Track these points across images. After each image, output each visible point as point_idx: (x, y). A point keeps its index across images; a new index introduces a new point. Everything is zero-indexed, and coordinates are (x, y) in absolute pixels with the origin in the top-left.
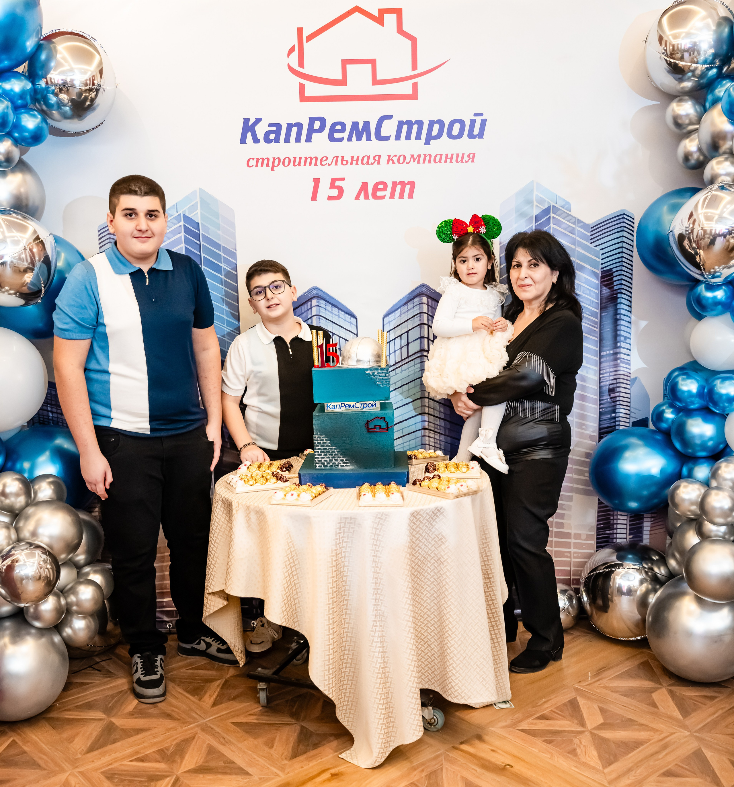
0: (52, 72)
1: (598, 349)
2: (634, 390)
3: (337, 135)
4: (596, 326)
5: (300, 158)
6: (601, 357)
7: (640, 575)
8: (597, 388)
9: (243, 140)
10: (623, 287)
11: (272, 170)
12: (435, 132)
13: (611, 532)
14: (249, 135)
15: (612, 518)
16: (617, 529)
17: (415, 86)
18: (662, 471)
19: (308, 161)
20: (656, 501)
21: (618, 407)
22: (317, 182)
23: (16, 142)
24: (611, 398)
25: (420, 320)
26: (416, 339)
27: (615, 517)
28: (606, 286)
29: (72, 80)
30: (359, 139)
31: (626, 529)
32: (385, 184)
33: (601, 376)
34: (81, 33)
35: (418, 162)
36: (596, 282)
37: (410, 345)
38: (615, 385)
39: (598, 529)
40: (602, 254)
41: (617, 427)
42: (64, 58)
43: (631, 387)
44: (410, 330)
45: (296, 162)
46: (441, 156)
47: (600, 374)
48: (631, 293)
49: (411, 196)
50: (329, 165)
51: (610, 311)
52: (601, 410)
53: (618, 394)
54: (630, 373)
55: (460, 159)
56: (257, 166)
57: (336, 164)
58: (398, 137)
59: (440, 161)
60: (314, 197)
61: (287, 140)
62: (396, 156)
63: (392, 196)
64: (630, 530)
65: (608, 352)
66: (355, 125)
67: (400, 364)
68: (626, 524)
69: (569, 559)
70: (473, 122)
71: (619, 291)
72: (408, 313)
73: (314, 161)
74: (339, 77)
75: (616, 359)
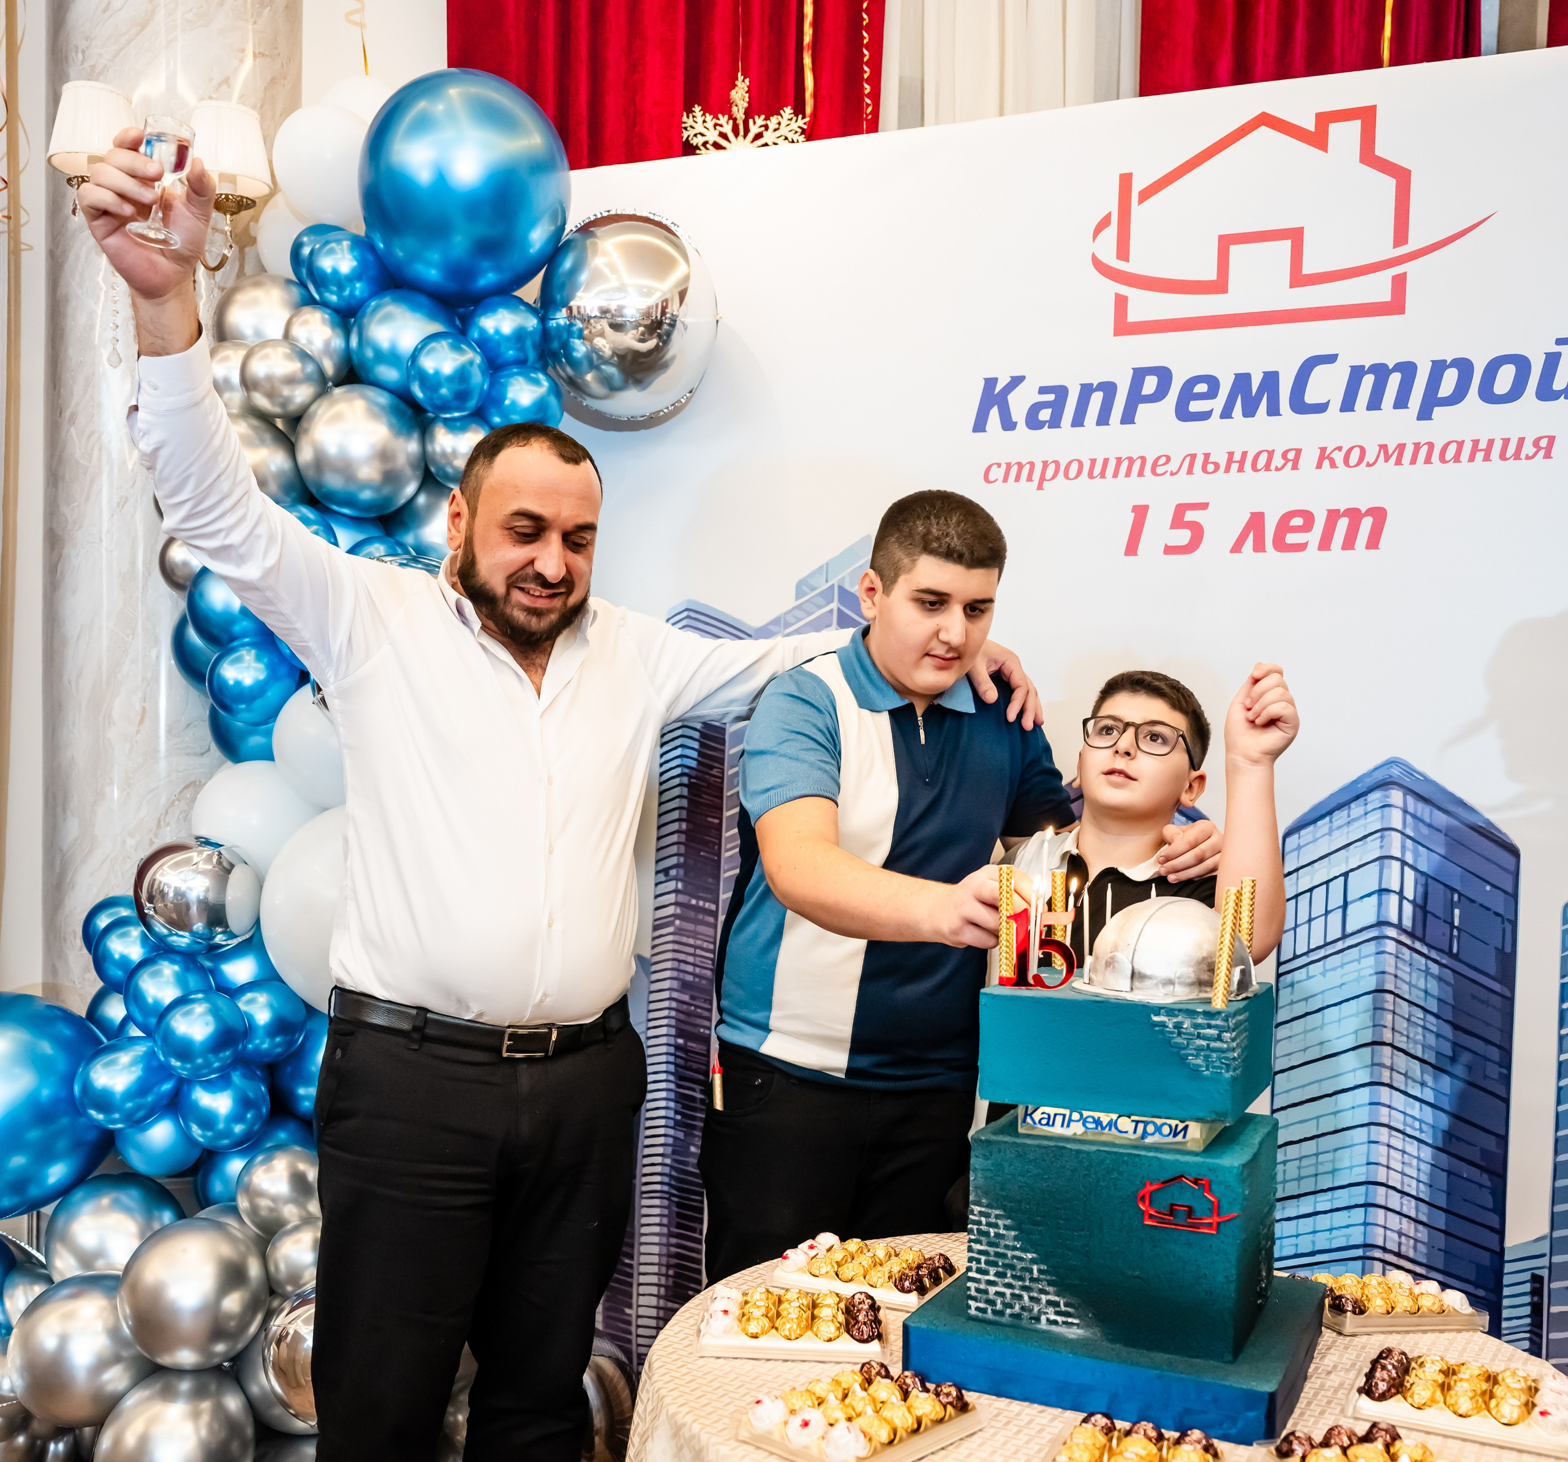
0: (579, 294)
3: (1195, 406)
5: (1105, 460)
9: (980, 426)
11: (1040, 487)
12: (1446, 388)
14: (994, 413)
17: (1399, 283)
19: (1125, 465)
22: (1141, 512)
25: (1381, 847)
26: (1369, 895)
29: (620, 308)
30: (1249, 411)
32: (1308, 516)
34: (652, 217)
35: (1399, 462)
37: (1350, 908)
42: (612, 266)
44: (1352, 870)
45: (1096, 469)
46: (1460, 444)
49: (1373, 542)
50: (1172, 474)
55: (1511, 450)
56: (1005, 480)
57: (1190, 471)
58: (1348, 405)
59: (1457, 458)
60: (1132, 548)
61: (1078, 420)
62: (1340, 449)
63: (1325, 544)
66: (1242, 381)
67: (1321, 953)
70: (1553, 359)
72: (1351, 828)
73: (1137, 465)
74: (1211, 275)
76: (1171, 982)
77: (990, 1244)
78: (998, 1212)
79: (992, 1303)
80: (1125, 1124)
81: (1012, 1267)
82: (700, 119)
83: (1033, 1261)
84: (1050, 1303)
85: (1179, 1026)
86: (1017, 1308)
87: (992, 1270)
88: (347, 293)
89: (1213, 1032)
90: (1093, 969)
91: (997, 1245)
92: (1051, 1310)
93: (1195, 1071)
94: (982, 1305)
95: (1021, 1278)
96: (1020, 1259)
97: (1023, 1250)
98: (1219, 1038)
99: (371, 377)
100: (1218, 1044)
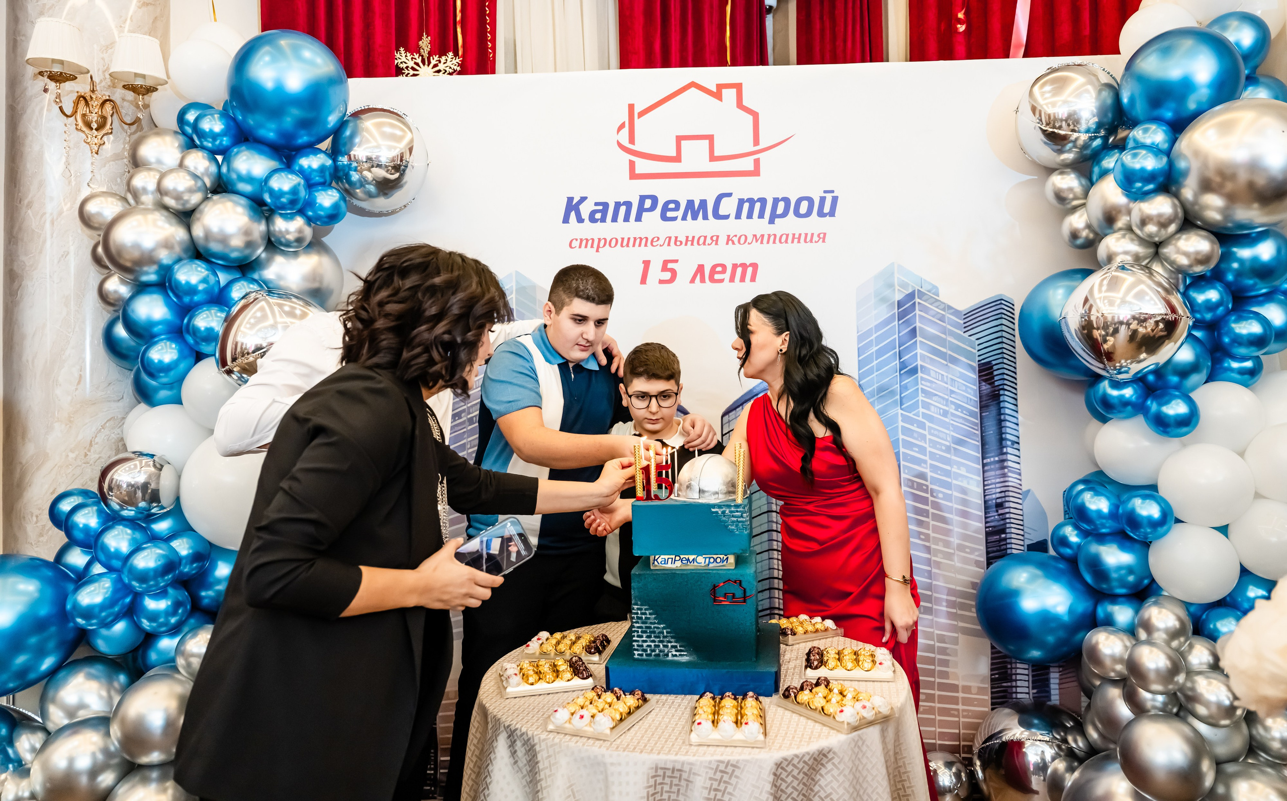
0: (355, 148)
1: (980, 455)
2: (1027, 506)
3: (670, 214)
4: (976, 428)
5: (629, 239)
6: (984, 465)
7: (1051, 748)
8: (980, 502)
9: (566, 220)
10: (1006, 382)
11: (597, 251)
12: (780, 211)
13: (1009, 684)
14: (573, 215)
15: (1009, 666)
16: (1016, 680)
17: (757, 162)
18: (1071, 611)
19: (638, 241)
20: (1065, 649)
21: (1008, 525)
22: (647, 264)
23: (309, 221)
24: (999, 515)
27: (1014, 666)
28: (985, 381)
29: (378, 157)
30: (694, 218)
31: (1028, 681)
32: (724, 267)
33: (986, 488)
35: (762, 243)
36: (974, 376)
38: (1003, 499)
39: (992, 680)
40: (979, 345)
41: (1009, 551)
42: (371, 135)
43: (1023, 502)
45: (624, 243)
46: (787, 235)
47: (984, 486)
48: (1016, 389)
49: (753, 279)
50: (661, 246)
51: (993, 410)
52: (987, 529)
53: (1007, 510)
54: (1021, 485)
55: (809, 239)
56: (580, 247)
57: (669, 245)
58: (738, 216)
59: (786, 242)
60: (643, 281)
61: (614, 219)
62: (736, 236)
63: (732, 279)
64: (1033, 682)
65: (992, 459)
66: (690, 203)
68: (1028, 675)
69: (957, 719)
70: (823, 200)
71: (1001, 387)
73: (644, 241)
74: (674, 154)
75: (1003, 468)
76: (717, 493)
77: (643, 623)
78: (646, 607)
79: (645, 651)
80: (700, 559)
81: (654, 632)
82: (404, 55)
83: (664, 628)
84: (672, 647)
85: (723, 512)
86: (657, 651)
87: (645, 635)
88: (218, 142)
89: (739, 514)
90: (679, 490)
91: (646, 623)
92: (673, 650)
93: (732, 531)
94: (640, 652)
95: (659, 637)
96: (658, 628)
97: (658, 623)
98: (742, 516)
99: (235, 189)
100: (741, 519)
